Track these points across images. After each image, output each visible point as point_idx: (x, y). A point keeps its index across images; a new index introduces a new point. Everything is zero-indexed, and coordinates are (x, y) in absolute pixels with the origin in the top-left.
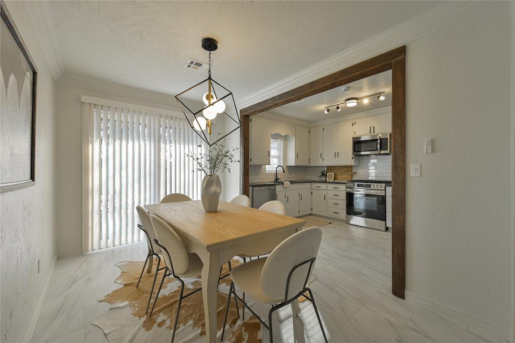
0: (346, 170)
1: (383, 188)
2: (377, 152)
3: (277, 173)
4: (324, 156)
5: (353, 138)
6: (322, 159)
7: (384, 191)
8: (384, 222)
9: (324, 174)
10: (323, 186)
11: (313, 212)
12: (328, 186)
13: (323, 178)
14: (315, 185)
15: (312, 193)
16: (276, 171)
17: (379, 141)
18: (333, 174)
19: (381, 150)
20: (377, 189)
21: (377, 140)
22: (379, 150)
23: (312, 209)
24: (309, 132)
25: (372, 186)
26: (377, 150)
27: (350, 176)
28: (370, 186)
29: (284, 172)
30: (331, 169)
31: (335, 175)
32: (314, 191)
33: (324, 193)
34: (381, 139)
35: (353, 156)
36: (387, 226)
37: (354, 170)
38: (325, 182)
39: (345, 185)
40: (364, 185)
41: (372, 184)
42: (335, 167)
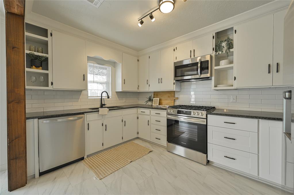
0: (170, 95)
1: (204, 116)
2: (197, 77)
3: (102, 98)
4: (150, 83)
5: (175, 63)
6: (148, 85)
7: (205, 120)
8: (206, 155)
9: (150, 100)
10: (147, 111)
11: (139, 136)
12: (151, 111)
14: (140, 110)
15: (138, 118)
16: (102, 97)
17: (199, 65)
18: (158, 99)
19: (201, 74)
20: (197, 116)
21: (197, 63)
22: (199, 73)
23: (138, 133)
24: (138, 60)
25: (192, 113)
26: (197, 74)
27: (173, 101)
28: (190, 113)
29: (108, 97)
30: (157, 95)
31: (160, 100)
32: (140, 116)
33: (148, 118)
34: (201, 62)
35: (175, 81)
36: (208, 160)
37: (176, 96)
39: (166, 111)
40: (185, 112)
41: (192, 111)
42: (161, 93)
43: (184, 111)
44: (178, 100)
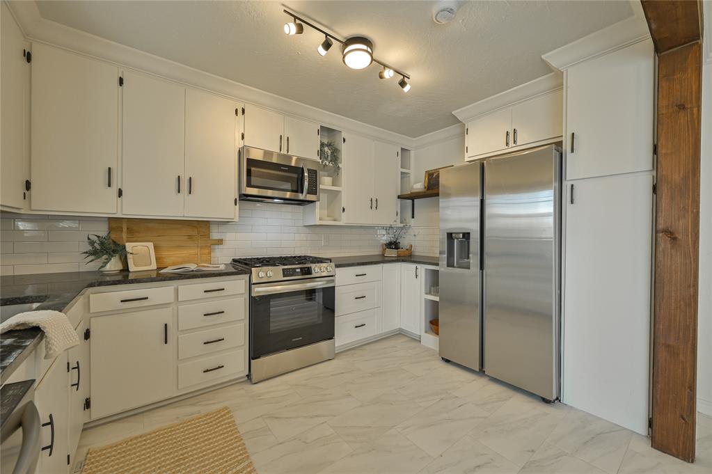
0: (194, 233)
6: (114, 190)
11: (97, 412)
13: (114, 265)
15: (87, 335)
17: (306, 174)
18: (149, 245)
21: (300, 169)
22: (305, 191)
23: (87, 404)
25: (313, 270)
26: (301, 192)
27: (207, 251)
33: (165, 316)
38: (125, 277)
40: (298, 270)
41: (313, 266)
42: (150, 225)
43: (298, 268)
44: (221, 246)
